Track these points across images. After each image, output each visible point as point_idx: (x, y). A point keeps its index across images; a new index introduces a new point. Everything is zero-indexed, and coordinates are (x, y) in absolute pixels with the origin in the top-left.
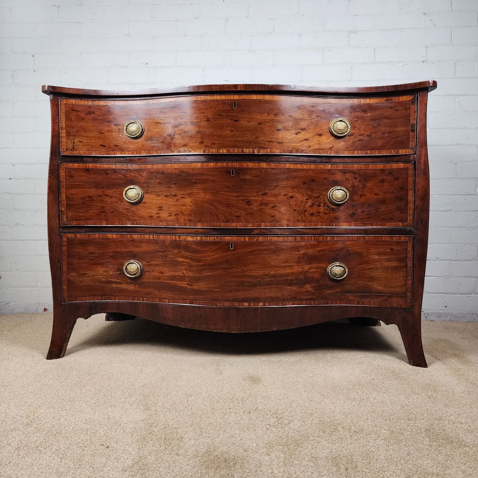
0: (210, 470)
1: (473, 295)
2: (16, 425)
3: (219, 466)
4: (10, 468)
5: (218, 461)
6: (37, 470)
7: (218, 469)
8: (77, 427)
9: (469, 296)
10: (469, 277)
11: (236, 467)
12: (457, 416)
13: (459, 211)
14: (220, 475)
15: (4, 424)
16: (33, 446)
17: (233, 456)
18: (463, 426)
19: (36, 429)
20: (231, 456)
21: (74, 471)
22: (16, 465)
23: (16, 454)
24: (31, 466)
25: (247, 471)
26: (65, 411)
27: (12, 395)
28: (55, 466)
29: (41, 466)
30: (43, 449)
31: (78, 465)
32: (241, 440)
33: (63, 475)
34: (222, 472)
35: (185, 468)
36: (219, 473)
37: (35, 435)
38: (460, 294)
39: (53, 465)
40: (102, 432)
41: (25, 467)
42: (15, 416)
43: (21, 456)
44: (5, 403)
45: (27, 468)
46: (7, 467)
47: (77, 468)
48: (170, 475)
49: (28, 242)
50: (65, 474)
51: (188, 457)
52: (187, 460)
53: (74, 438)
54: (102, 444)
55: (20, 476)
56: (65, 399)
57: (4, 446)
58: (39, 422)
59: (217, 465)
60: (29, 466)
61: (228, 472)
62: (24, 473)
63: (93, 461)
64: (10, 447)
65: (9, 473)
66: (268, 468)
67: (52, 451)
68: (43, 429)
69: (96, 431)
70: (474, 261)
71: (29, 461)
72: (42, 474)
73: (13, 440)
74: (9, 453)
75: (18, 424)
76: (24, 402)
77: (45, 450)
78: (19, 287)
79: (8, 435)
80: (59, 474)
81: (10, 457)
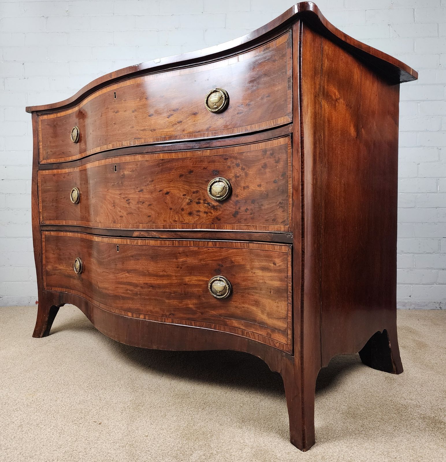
0: (190, 441)
1: (435, 285)
2: (17, 406)
3: (198, 438)
4: (15, 442)
5: (197, 434)
6: (39, 443)
7: (197, 440)
8: (72, 407)
9: (431, 286)
10: (431, 269)
11: (213, 438)
12: (409, 393)
13: (421, 208)
14: (199, 445)
15: (7, 405)
16: (35, 424)
17: (210, 430)
18: (413, 402)
19: (35, 409)
20: (208, 429)
21: (72, 444)
22: (20, 439)
23: (20, 430)
24: (34, 440)
25: (222, 442)
26: (61, 394)
27: (12, 380)
28: (55, 440)
29: (43, 440)
30: (43, 426)
31: (74, 438)
32: (218, 416)
33: (62, 447)
34: (200, 442)
35: (168, 440)
36: (198, 444)
37: (36, 414)
38: (423, 284)
39: (53, 439)
40: (95, 411)
41: (28, 441)
42: (16, 399)
43: (24, 432)
44: (6, 387)
45: (30, 442)
46: (13, 441)
47: (74, 441)
48: (155, 446)
49: (19, 239)
50: (64, 446)
51: (171, 431)
52: (170, 433)
53: (70, 416)
54: (95, 421)
55: (24, 448)
56: (60, 383)
57: (9, 424)
58: (38, 404)
59: (196, 437)
60: (32, 440)
61: (206, 443)
62: (28, 446)
63: (88, 435)
64: (14, 424)
65: (14, 446)
66: (241, 439)
67: (51, 428)
68: (42, 410)
69: (89, 410)
70: (435, 254)
71: (31, 436)
72: (44, 447)
73: (16, 419)
74: (14, 430)
75: (19, 406)
76: (23, 386)
77: (44, 427)
78: (12, 281)
79: (11, 415)
80: (58, 446)
81: (15, 433)
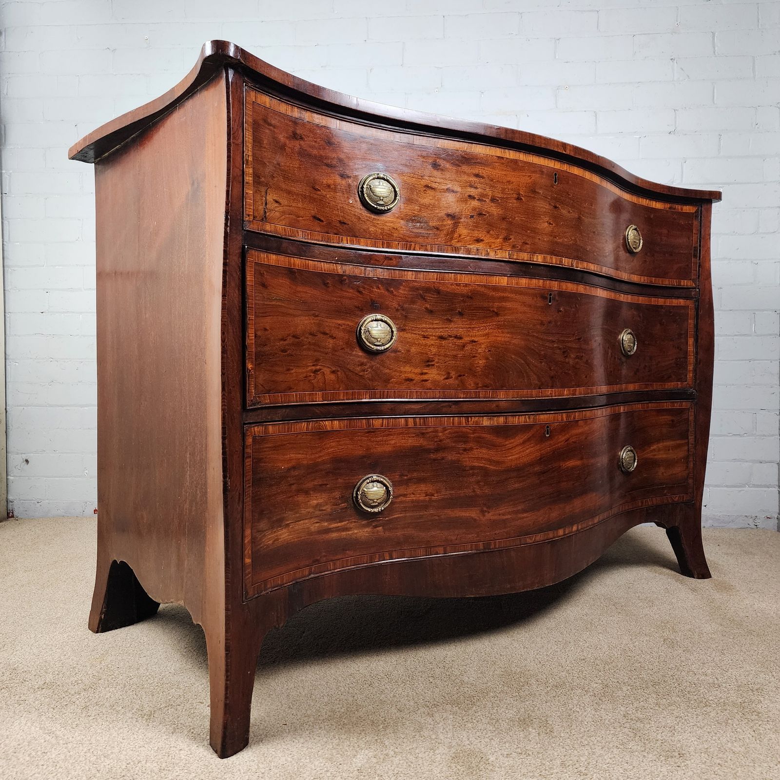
0: (352, 735)
1: (747, 488)
2: (77, 677)
3: (364, 730)
4: (79, 732)
5: (362, 724)
6: (117, 736)
7: (363, 734)
8: (164, 679)
9: (740, 489)
11: (388, 731)
15: (61, 675)
16: (108, 704)
17: (382, 718)
19: (106, 682)
20: (380, 717)
21: (168, 737)
23: (85, 715)
24: (108, 730)
26: (145, 658)
27: (65, 636)
28: (140, 730)
29: (121, 730)
30: (120, 708)
31: (171, 728)
32: (395, 696)
35: (317, 732)
37: (107, 689)
38: (727, 486)
39: (137, 729)
40: (200, 686)
41: (99, 731)
42: (75, 666)
44: (57, 647)
45: (102, 733)
46: (76, 731)
47: (170, 732)
50: (156, 740)
51: (321, 718)
52: (320, 722)
53: (162, 694)
54: (201, 701)
55: (94, 742)
56: (141, 641)
57: (67, 705)
58: (109, 673)
59: (361, 729)
62: (99, 739)
63: (191, 724)
64: (75, 705)
65: (79, 738)
67: (133, 711)
68: (117, 683)
69: (191, 684)
71: (104, 723)
73: (78, 697)
74: (75, 714)
75: (80, 676)
76: (84, 646)
77: (123, 709)
79: (69, 691)
80: (147, 740)
81: (77, 719)
